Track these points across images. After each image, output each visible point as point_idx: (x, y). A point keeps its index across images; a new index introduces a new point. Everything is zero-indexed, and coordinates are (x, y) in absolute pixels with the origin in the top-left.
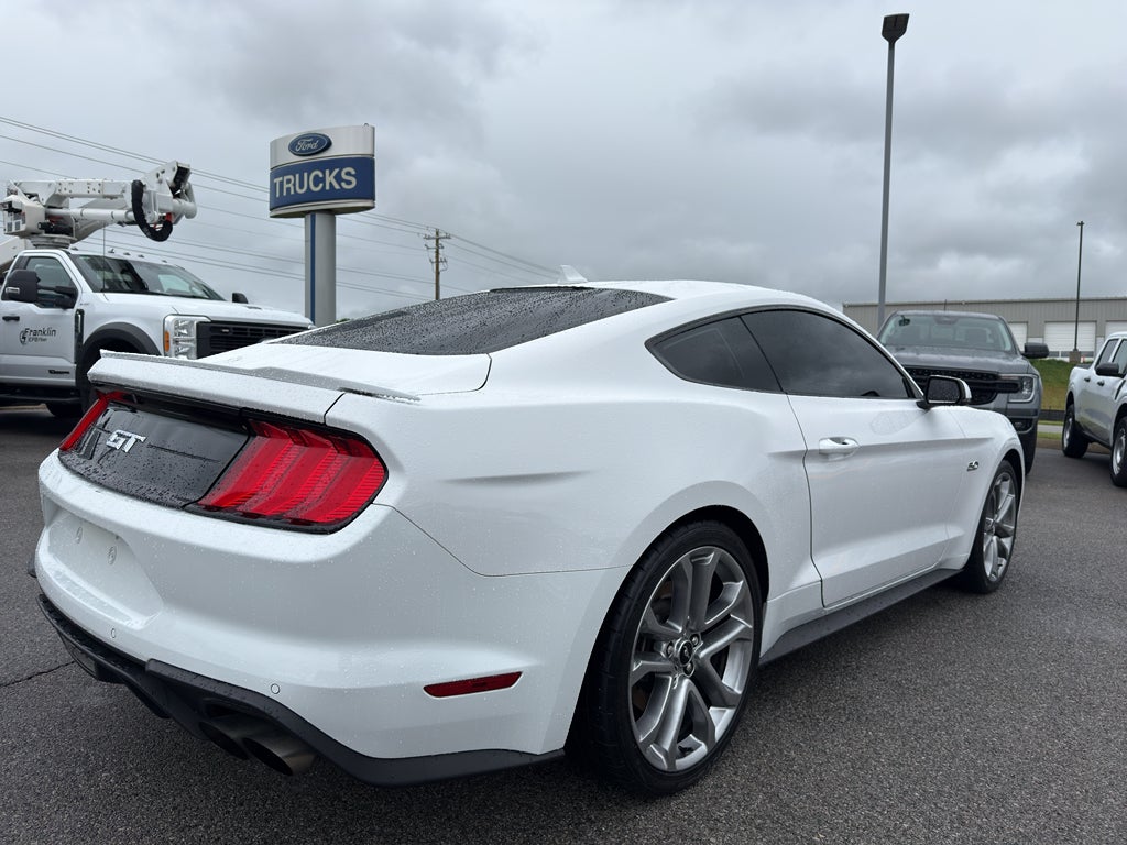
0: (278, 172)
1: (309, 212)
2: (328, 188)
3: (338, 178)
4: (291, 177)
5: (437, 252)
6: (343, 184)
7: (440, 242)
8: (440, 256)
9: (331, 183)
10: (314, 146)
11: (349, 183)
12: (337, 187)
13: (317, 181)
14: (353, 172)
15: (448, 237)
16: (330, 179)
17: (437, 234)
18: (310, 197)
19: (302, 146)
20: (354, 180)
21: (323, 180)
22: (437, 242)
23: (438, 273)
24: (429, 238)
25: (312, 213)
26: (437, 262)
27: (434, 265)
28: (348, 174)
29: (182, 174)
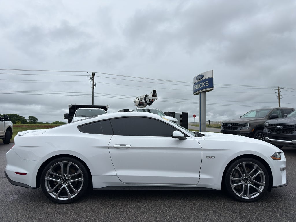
0: (195, 84)
1: (199, 93)
2: (203, 87)
3: (205, 84)
4: (196, 85)
5: (279, 93)
6: (206, 85)
7: (280, 90)
8: (280, 94)
9: (203, 85)
10: (200, 78)
11: (207, 85)
12: (205, 86)
13: (201, 85)
14: (208, 82)
15: (282, 88)
16: (203, 84)
17: (279, 88)
18: (200, 89)
19: (198, 78)
20: (208, 84)
21: (202, 85)
22: (279, 90)
23: (279, 99)
24: (276, 90)
25: (200, 93)
26: (279, 96)
27: (278, 97)
28: (207, 82)
29: (155, 92)
